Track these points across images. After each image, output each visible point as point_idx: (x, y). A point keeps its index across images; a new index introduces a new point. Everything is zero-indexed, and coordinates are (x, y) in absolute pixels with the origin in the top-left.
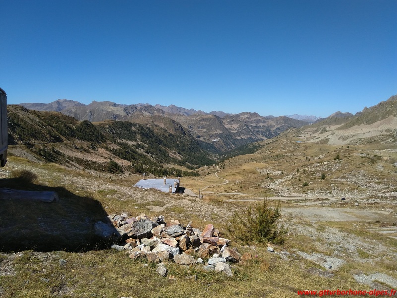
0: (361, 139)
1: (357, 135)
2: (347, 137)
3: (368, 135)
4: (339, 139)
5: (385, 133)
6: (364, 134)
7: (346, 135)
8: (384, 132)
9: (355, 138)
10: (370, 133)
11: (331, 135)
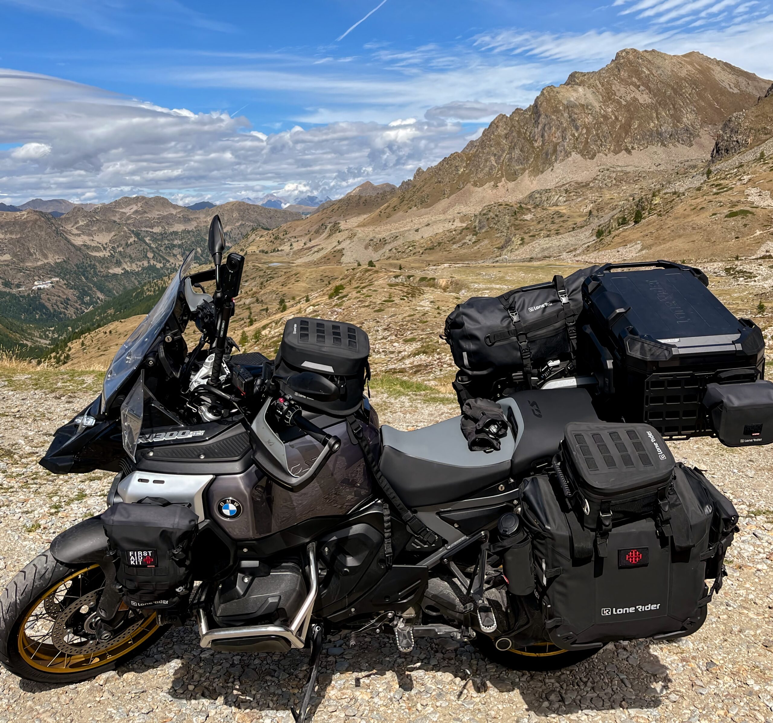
0: (412, 244)
1: (403, 234)
2: (383, 242)
3: (427, 233)
4: (366, 248)
5: (460, 225)
6: (417, 231)
7: (380, 236)
8: (458, 224)
9: (400, 242)
10: (428, 227)
11: (348, 241)
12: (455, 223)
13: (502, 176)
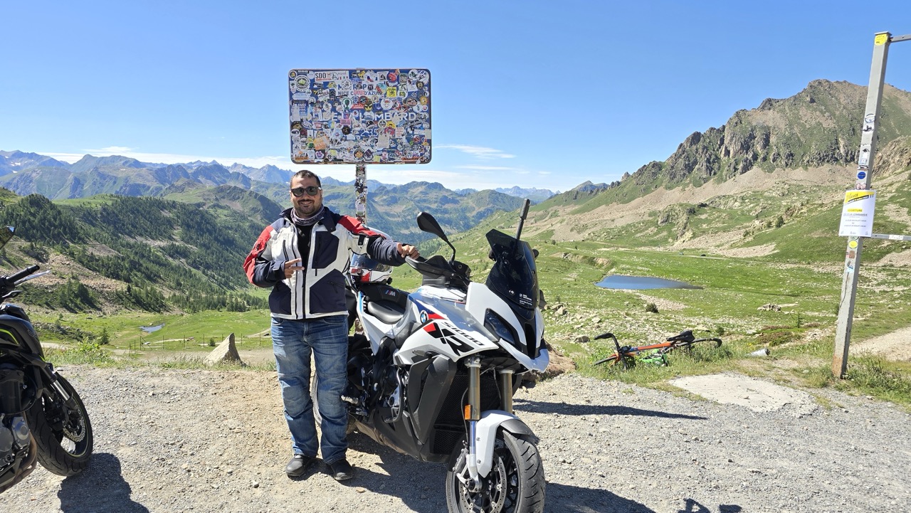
1: (600, 222)
2: (585, 227)
3: (620, 223)
4: (572, 230)
6: (613, 221)
7: (584, 223)
8: (646, 218)
10: (622, 219)
11: (559, 225)
12: (644, 217)
13: (690, 182)
